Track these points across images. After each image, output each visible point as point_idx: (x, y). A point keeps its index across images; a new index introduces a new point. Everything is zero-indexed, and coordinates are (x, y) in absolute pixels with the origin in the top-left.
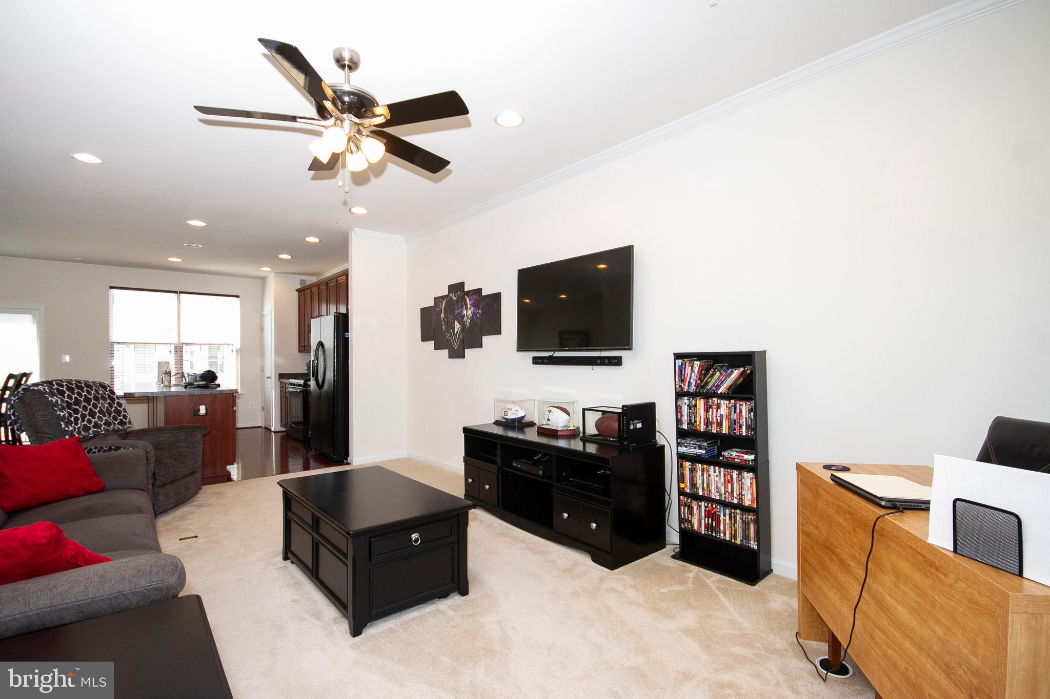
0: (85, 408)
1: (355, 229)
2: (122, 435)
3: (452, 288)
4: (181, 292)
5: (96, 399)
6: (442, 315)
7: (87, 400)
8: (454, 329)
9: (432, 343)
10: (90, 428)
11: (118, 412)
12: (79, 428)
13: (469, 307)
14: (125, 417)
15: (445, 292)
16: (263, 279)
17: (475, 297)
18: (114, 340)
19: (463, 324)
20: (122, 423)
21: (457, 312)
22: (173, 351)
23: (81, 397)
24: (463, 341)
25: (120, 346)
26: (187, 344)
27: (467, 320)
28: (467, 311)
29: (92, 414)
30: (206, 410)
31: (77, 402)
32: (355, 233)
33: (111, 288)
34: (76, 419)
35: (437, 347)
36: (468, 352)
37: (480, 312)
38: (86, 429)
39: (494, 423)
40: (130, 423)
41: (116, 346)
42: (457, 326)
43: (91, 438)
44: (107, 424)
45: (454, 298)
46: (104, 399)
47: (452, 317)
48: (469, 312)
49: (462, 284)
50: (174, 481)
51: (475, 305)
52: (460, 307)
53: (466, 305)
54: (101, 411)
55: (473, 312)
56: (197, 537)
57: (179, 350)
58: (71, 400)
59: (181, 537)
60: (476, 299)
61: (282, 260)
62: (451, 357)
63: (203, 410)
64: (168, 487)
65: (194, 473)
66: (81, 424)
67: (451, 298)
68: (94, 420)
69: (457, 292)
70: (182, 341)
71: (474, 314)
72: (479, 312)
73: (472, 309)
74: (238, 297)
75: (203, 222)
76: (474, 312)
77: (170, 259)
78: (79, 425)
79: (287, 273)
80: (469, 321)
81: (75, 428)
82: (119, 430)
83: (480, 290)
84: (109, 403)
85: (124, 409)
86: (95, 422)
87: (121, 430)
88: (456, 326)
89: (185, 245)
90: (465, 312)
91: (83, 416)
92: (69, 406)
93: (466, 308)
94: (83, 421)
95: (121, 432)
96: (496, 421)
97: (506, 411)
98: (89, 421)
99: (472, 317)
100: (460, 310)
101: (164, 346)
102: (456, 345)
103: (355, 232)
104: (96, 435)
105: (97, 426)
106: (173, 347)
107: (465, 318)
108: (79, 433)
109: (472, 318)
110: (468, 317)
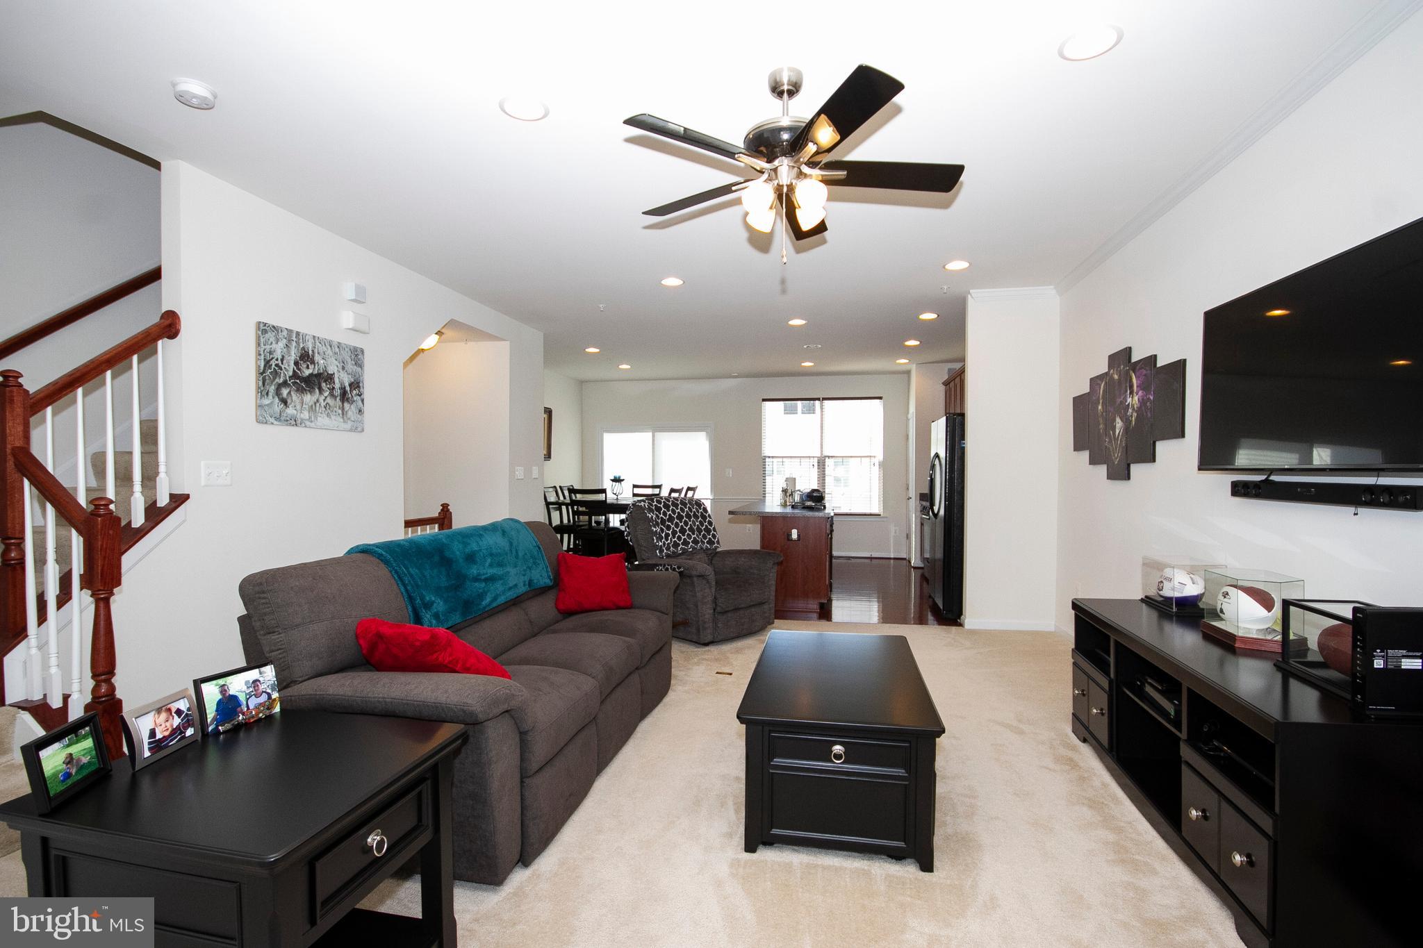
0: (677, 525)
1: (971, 291)
2: (710, 554)
3: (1114, 359)
4: (824, 399)
5: (688, 516)
6: (1100, 407)
7: (680, 518)
8: (1114, 429)
9: (1085, 455)
10: (679, 545)
11: (708, 531)
12: (668, 544)
13: (1135, 391)
14: (714, 536)
15: (1103, 368)
16: (908, 373)
17: (1144, 372)
18: (767, 454)
19: (1127, 421)
20: (710, 542)
21: (1120, 400)
22: (816, 464)
23: (675, 514)
24: (1127, 449)
25: (771, 460)
26: (829, 457)
27: (1132, 413)
28: (1132, 398)
29: (683, 531)
30: (799, 536)
31: (671, 519)
32: (972, 297)
33: (764, 400)
34: (667, 535)
35: (1093, 461)
36: (1135, 469)
37: (1152, 398)
38: (676, 545)
39: (1142, 600)
40: (718, 542)
41: (767, 460)
42: (1119, 424)
43: (680, 554)
44: (695, 542)
45: (1116, 377)
46: (696, 516)
47: (1112, 410)
48: (1136, 398)
49: (1128, 351)
50: (737, 609)
51: (1144, 387)
52: (1122, 392)
53: (1131, 387)
54: (691, 529)
55: (1141, 398)
56: (731, 674)
57: (821, 464)
58: (666, 516)
59: (720, 671)
60: (1145, 375)
61: (909, 347)
62: (1111, 476)
63: (795, 534)
64: (729, 615)
65: (761, 604)
66: (671, 540)
67: (1112, 377)
68: (683, 537)
69: (1119, 366)
70: (826, 453)
71: (1143, 402)
72: (1149, 399)
73: (1140, 393)
74: (880, 398)
75: (803, 319)
76: (1143, 399)
77: (803, 364)
78: (669, 541)
79: (933, 362)
80: (1135, 414)
81: (664, 543)
82: (707, 549)
83: (1153, 358)
84: (700, 521)
85: (714, 528)
86: (685, 539)
87: (710, 549)
88: (1117, 425)
89: (805, 347)
90: (1129, 400)
91: (674, 533)
92: (663, 522)
93: (1131, 393)
94: (674, 537)
95: (710, 552)
96: (1146, 597)
97: (1162, 582)
98: (679, 538)
99: (1140, 408)
100: (1122, 397)
101: (807, 460)
102: (1117, 456)
103: (971, 295)
104: (685, 552)
105: (686, 543)
106: (816, 460)
107: (1130, 410)
108: (668, 549)
109: (1139, 411)
110: (1134, 409)
